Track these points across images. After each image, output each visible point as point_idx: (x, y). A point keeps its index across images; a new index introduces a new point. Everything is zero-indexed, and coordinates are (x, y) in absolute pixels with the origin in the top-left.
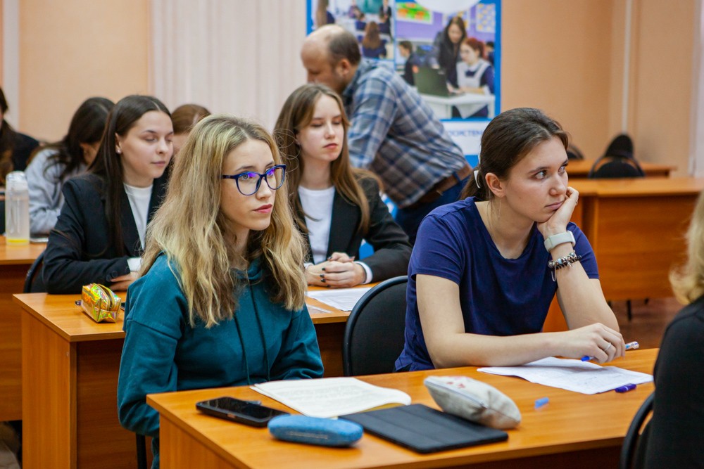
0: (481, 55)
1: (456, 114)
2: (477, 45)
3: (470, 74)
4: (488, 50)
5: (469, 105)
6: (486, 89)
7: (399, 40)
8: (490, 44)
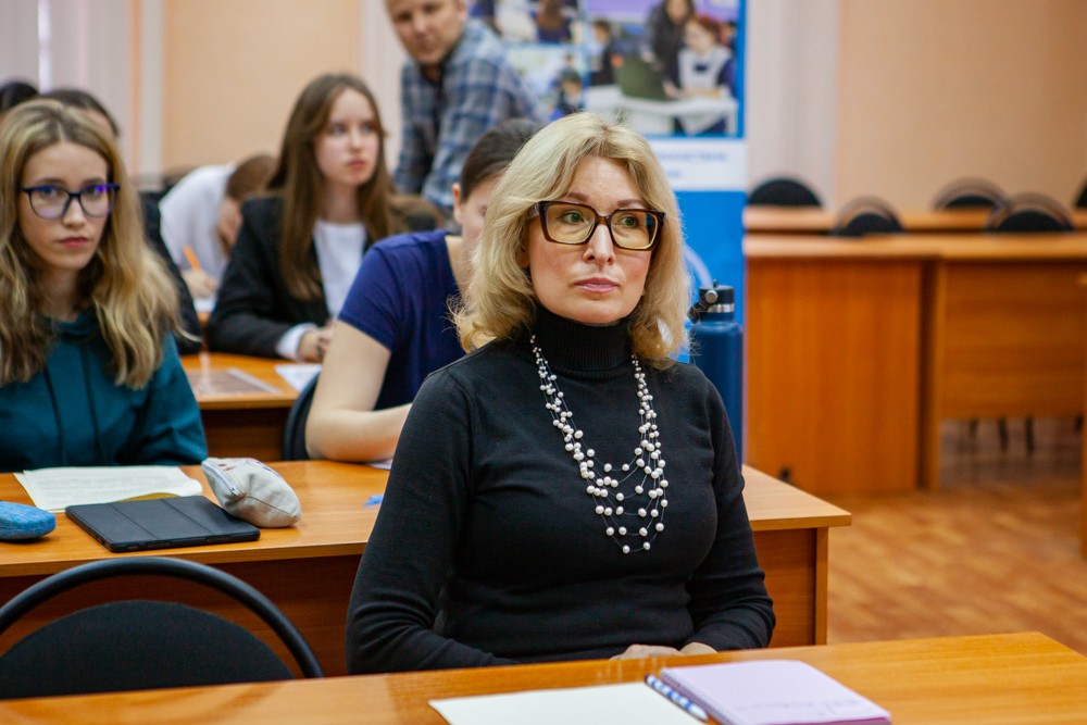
0: (718, 40)
1: (678, 128)
2: (711, 26)
3: (701, 68)
4: (728, 34)
5: (697, 116)
6: (724, 92)
7: (592, 15)
8: (732, 24)
